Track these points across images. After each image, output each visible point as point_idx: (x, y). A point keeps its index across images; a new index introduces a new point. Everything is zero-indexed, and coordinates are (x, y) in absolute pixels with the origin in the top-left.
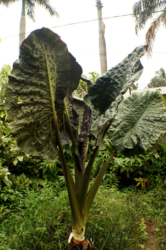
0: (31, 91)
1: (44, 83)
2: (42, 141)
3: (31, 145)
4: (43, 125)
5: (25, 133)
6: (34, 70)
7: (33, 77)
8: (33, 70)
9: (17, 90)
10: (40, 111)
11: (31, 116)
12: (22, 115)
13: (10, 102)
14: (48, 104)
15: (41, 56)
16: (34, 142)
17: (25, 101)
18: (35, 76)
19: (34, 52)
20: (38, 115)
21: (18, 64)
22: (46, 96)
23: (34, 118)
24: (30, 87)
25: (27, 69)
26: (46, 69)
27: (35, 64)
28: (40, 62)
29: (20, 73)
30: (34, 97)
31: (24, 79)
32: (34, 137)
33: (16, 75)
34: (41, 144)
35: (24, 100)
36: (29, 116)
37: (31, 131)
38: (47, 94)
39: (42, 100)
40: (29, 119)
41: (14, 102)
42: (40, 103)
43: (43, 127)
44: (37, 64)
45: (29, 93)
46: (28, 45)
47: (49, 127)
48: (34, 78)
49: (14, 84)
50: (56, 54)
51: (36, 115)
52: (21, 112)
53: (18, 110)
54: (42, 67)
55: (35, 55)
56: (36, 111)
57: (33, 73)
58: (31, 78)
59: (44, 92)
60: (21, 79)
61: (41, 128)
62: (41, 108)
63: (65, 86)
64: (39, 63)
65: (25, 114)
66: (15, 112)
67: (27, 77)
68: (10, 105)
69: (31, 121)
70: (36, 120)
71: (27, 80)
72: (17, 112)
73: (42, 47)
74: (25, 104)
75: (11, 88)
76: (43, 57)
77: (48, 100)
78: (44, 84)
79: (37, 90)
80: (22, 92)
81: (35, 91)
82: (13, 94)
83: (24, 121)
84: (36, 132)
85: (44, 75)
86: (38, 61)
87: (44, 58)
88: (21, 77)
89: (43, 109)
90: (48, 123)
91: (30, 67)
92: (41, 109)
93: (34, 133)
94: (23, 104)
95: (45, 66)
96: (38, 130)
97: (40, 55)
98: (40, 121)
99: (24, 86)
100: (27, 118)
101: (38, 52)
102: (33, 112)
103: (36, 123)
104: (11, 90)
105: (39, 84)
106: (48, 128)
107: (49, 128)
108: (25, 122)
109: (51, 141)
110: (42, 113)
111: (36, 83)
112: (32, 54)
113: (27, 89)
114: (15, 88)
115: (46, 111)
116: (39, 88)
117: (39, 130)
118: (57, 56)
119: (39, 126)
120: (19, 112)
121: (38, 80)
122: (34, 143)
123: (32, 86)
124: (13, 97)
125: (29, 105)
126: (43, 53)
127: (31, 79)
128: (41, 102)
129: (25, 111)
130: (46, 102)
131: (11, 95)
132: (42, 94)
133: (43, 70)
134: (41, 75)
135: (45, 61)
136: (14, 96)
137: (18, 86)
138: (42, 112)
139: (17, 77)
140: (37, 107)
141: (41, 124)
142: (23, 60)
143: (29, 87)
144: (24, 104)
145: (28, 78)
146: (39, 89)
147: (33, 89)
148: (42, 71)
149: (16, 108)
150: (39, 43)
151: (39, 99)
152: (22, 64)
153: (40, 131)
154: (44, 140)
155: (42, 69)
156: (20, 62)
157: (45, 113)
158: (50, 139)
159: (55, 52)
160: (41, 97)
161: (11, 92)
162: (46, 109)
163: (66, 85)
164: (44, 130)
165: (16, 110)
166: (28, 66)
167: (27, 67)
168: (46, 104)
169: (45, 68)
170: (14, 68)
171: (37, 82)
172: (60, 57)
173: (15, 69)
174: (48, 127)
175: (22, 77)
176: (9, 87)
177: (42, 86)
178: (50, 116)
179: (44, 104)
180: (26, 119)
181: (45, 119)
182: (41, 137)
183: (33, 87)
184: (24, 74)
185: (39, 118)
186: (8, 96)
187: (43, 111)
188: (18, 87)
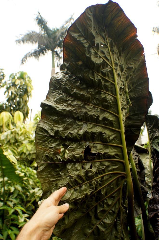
0: (86, 132)
1: (111, 116)
2: (105, 225)
3: (85, 235)
4: (108, 197)
5: (74, 215)
6: (91, 90)
7: (89, 105)
8: (89, 90)
9: (57, 132)
10: (102, 172)
11: (86, 184)
12: (68, 183)
13: (45, 155)
14: (117, 157)
15: (106, 62)
16: (90, 228)
17: (74, 153)
18: (92, 104)
19: (92, 51)
20: (98, 180)
21: (60, 79)
22: (113, 141)
23: (92, 187)
24: (84, 125)
25: (78, 88)
26: (114, 88)
27: (94, 78)
28: (103, 73)
29: (63, 98)
30: (92, 145)
31: (73, 109)
32: (91, 219)
33: (56, 102)
34: (103, 231)
35: (73, 151)
36: (81, 183)
37: (84, 210)
38: (115, 137)
39: (107, 151)
40: (82, 189)
41: (51, 155)
42: (102, 157)
43: (106, 200)
44: (97, 78)
45: (81, 138)
46: (80, 36)
47: (119, 200)
48: (92, 107)
49: (52, 119)
50: (127, 64)
51: (95, 180)
52: (65, 175)
53: (60, 171)
54: (107, 84)
55: (93, 59)
56: (96, 172)
57: (90, 96)
58: (86, 106)
59: (110, 133)
60: (65, 108)
61: (103, 202)
62: (105, 165)
63: (138, 123)
64: (101, 77)
65: (75, 180)
66: (54, 174)
67: (77, 104)
68: (44, 160)
69: (85, 193)
70: (96, 189)
71: (78, 110)
72: (59, 176)
73: (105, 45)
74: (74, 160)
75: (46, 127)
76: (107, 64)
77: (116, 150)
78: (111, 118)
79: (97, 130)
80: (68, 135)
81: (93, 133)
82: (50, 140)
83: (72, 194)
84: (93, 211)
85: (110, 101)
86: (99, 73)
87: (111, 67)
88: (65, 104)
89: (108, 167)
90: (117, 192)
91: (83, 85)
92: (105, 167)
93: (90, 213)
94: (70, 159)
95: (111, 83)
96: (98, 207)
97: (104, 60)
98: (102, 190)
99: (71, 122)
100: (78, 188)
101: (99, 53)
102: (90, 174)
103: (94, 195)
104: (46, 131)
105: (100, 119)
106: (116, 202)
107: (118, 202)
108: (74, 196)
109: (121, 224)
110: (106, 175)
111: (95, 116)
112: (88, 56)
113: (78, 129)
114: (54, 128)
115: (114, 170)
116: (100, 126)
117: (100, 206)
118: (128, 68)
119: (100, 200)
120: (62, 174)
121: (99, 110)
122: (89, 231)
123: (87, 123)
124: (49, 145)
125: (82, 161)
126: (108, 57)
127: (86, 108)
128: (105, 153)
129: (74, 174)
130: (113, 154)
131: (45, 141)
132: (106, 139)
133: (107, 90)
134: (105, 100)
135: (112, 72)
136: (53, 143)
137: (59, 124)
138: (105, 173)
139: (57, 105)
140: (98, 164)
141: (104, 195)
142: (68, 72)
143: (82, 125)
144: (72, 159)
145: (80, 107)
146: (100, 128)
147: (90, 129)
148: (106, 93)
149: (57, 166)
150: (101, 36)
151: (101, 149)
152: (67, 80)
153: (102, 209)
154: (108, 224)
155: (106, 88)
156: (64, 76)
157: (112, 174)
158: (118, 220)
159: (124, 61)
160: (104, 144)
161: (46, 134)
162: (114, 167)
163: (138, 121)
164: (108, 205)
165: (56, 170)
166: (80, 83)
167: (78, 84)
168: (113, 157)
169: (112, 88)
170: (52, 88)
171: (97, 114)
172: (133, 70)
173: (53, 90)
174: (116, 200)
175: (68, 104)
176: (42, 125)
177: (106, 123)
178: (120, 179)
179: (110, 157)
180: (75, 190)
181: (112, 186)
182: (104, 218)
183: (90, 126)
184: (73, 99)
185: (100, 185)
186: (41, 144)
187: (109, 171)
188: (60, 126)
